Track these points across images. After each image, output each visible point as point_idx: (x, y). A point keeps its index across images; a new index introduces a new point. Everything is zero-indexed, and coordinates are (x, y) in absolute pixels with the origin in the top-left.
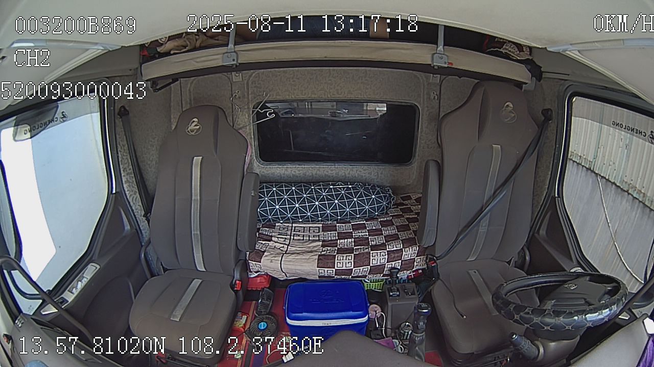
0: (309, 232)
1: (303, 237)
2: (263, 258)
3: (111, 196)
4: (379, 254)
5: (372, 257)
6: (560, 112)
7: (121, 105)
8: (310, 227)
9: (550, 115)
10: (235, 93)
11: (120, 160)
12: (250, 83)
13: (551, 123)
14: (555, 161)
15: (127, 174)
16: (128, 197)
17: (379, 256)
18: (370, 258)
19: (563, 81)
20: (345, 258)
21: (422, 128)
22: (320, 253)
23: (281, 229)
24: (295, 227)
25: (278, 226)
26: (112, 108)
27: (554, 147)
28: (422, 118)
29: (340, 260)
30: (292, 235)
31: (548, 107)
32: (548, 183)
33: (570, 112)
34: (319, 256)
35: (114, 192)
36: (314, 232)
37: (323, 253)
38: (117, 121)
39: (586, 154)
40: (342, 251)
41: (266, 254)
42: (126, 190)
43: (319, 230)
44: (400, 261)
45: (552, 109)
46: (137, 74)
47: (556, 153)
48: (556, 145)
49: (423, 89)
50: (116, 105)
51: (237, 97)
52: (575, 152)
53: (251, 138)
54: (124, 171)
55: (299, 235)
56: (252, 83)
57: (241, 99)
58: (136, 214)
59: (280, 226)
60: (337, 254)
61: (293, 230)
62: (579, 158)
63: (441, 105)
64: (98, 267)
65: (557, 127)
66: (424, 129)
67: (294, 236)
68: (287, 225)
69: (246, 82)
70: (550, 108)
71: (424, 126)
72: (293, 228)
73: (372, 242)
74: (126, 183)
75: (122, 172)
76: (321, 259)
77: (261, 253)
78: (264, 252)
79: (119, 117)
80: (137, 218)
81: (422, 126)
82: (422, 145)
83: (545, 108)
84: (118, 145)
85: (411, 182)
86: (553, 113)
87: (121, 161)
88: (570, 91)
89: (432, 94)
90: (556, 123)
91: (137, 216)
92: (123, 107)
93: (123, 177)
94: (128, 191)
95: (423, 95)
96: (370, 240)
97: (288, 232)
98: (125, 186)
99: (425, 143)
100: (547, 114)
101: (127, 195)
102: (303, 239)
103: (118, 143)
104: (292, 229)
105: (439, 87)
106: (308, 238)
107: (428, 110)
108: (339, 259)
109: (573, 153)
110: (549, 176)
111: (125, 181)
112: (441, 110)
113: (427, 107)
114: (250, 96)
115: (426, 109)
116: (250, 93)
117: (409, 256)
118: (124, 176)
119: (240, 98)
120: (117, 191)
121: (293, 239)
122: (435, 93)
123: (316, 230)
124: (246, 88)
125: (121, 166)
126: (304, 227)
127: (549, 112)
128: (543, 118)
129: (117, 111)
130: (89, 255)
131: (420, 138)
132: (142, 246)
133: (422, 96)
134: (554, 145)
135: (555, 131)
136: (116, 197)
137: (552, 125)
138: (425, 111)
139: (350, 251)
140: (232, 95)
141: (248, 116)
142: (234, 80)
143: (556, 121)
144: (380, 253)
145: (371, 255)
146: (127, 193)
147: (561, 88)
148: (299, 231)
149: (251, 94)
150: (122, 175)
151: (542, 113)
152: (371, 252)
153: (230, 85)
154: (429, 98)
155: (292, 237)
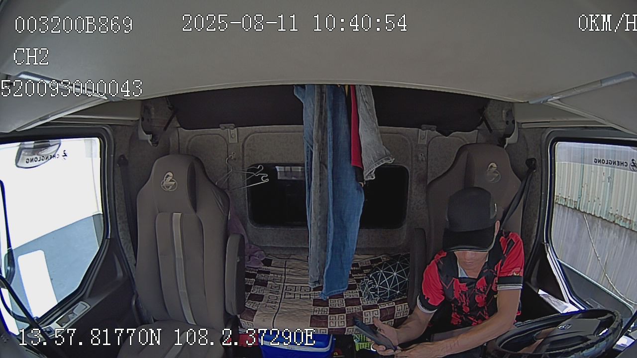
0: (301, 291)
1: (295, 295)
2: (255, 317)
3: (106, 240)
4: (371, 313)
5: (365, 316)
6: (543, 160)
7: (121, 154)
8: (301, 287)
9: (534, 165)
10: (231, 154)
11: (117, 207)
12: (245, 146)
13: (536, 171)
14: (542, 208)
15: (123, 222)
16: (123, 245)
17: (371, 314)
18: (363, 318)
19: (544, 129)
20: (337, 318)
21: (411, 191)
22: (312, 314)
23: (273, 287)
24: (287, 286)
25: (270, 284)
26: (112, 156)
27: (540, 195)
28: (411, 180)
29: (333, 320)
30: (284, 293)
31: (532, 156)
32: (536, 231)
33: (553, 158)
34: (312, 316)
35: (109, 237)
36: (305, 291)
37: (315, 314)
38: (116, 169)
39: (571, 195)
40: (333, 311)
41: (257, 312)
42: (121, 238)
43: (310, 290)
44: (393, 320)
45: (535, 158)
46: (137, 126)
47: (543, 200)
48: (541, 192)
49: (412, 151)
50: (116, 154)
51: (232, 158)
52: (560, 196)
53: (246, 199)
54: (120, 218)
55: (290, 294)
56: (248, 146)
57: (236, 161)
58: (129, 262)
59: (272, 284)
60: (329, 314)
61: (285, 289)
62: (564, 200)
63: (429, 166)
64: (89, 307)
65: (542, 175)
66: (413, 191)
67: (285, 295)
68: (279, 284)
69: (241, 144)
70: (534, 157)
71: (413, 188)
72: (285, 287)
73: (364, 303)
74: (121, 231)
75: (118, 219)
76: (314, 319)
77: (253, 312)
78: (256, 311)
79: (118, 165)
80: (130, 266)
81: (411, 187)
82: (411, 206)
83: (529, 158)
84: (116, 193)
85: (402, 243)
86: (537, 162)
87: (118, 209)
88: (551, 139)
89: (420, 156)
90: (540, 171)
91: (130, 264)
92: (122, 156)
93: (118, 224)
94: (122, 239)
95: (412, 157)
96: (361, 300)
97: (279, 291)
98: (120, 233)
99: (415, 204)
100: (531, 164)
101: (122, 242)
102: (294, 298)
103: (115, 190)
104: (283, 288)
105: (426, 148)
106: (299, 296)
107: (416, 172)
108: (331, 319)
109: (558, 196)
110: (536, 224)
111: (120, 229)
112: (429, 170)
113: (416, 169)
114: (245, 158)
115: (414, 171)
116: (245, 155)
117: (402, 314)
118: (120, 223)
119: (235, 159)
120: (113, 237)
121: (285, 298)
122: (423, 155)
123: (308, 289)
124: (241, 151)
125: (117, 213)
126: (296, 287)
127: (533, 162)
128: (527, 168)
129: (116, 158)
130: (81, 293)
131: (410, 200)
132: (134, 294)
133: (410, 158)
134: (540, 193)
135: (540, 180)
136: (110, 242)
137: (537, 174)
138: (413, 174)
139: (342, 311)
140: (228, 157)
141: (243, 178)
142: (230, 142)
143: (540, 169)
144: (373, 311)
145: (364, 314)
146: (121, 240)
147: (543, 135)
148: (291, 290)
149: (247, 156)
150: (118, 222)
151: (526, 163)
152: (364, 312)
153: (226, 146)
154: (418, 160)
155: (283, 296)
